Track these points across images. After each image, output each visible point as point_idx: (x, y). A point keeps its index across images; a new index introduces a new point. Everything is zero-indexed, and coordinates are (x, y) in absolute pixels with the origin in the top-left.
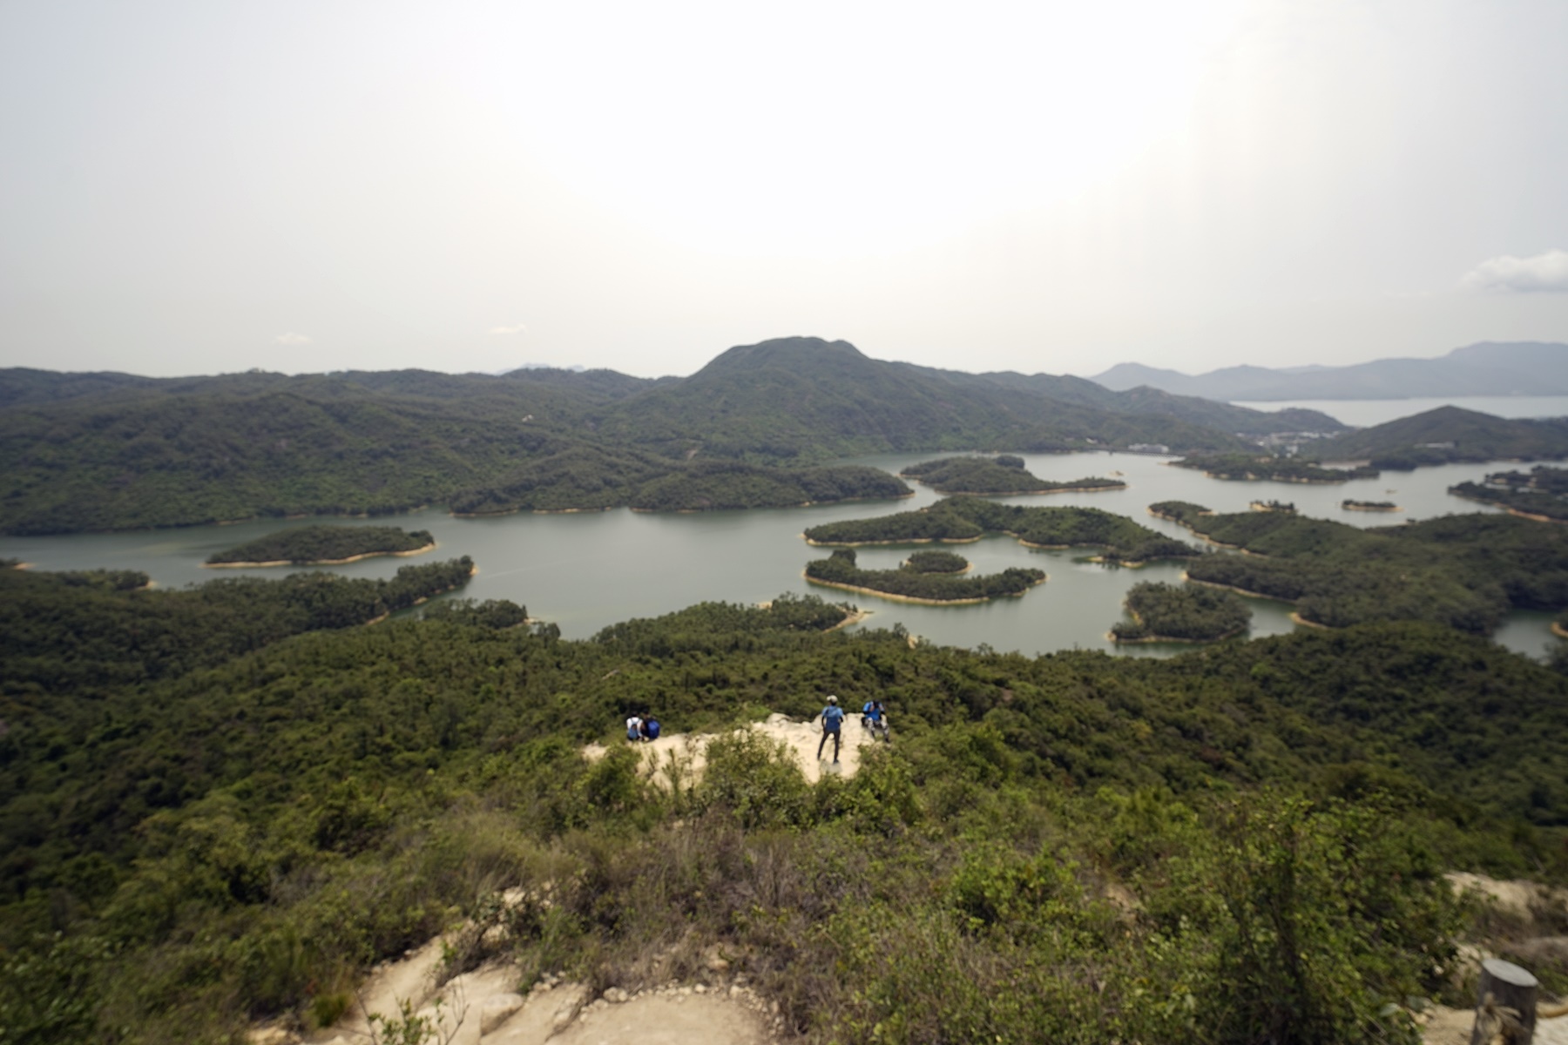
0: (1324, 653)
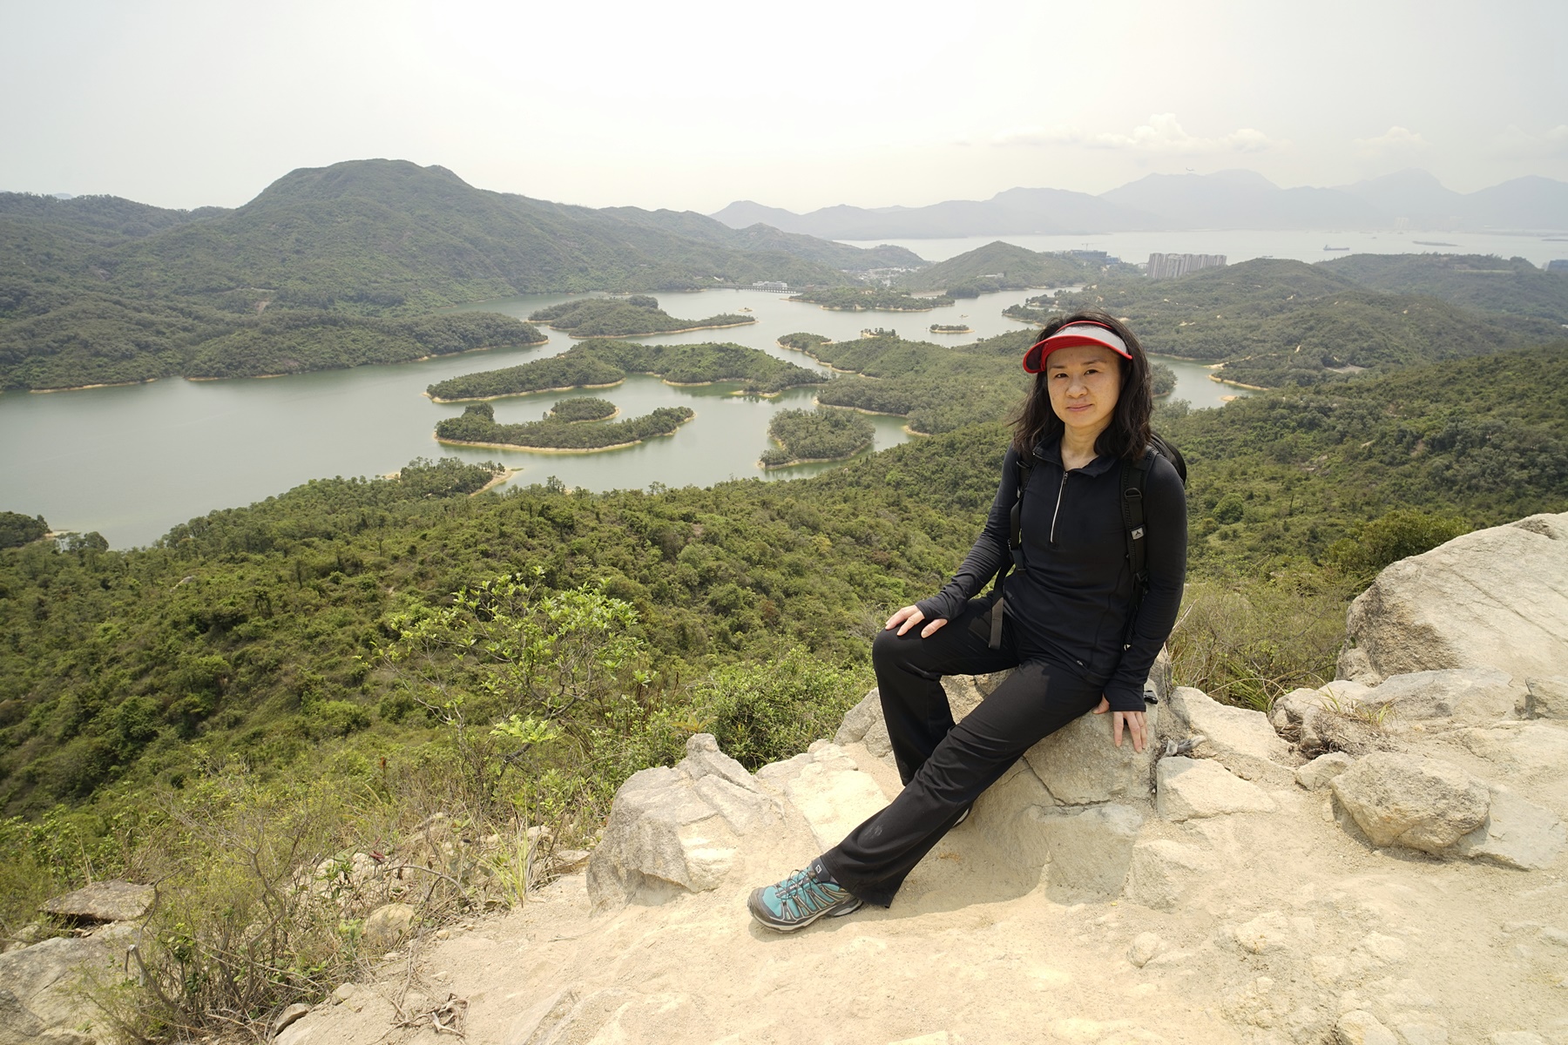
0: (940, 455)
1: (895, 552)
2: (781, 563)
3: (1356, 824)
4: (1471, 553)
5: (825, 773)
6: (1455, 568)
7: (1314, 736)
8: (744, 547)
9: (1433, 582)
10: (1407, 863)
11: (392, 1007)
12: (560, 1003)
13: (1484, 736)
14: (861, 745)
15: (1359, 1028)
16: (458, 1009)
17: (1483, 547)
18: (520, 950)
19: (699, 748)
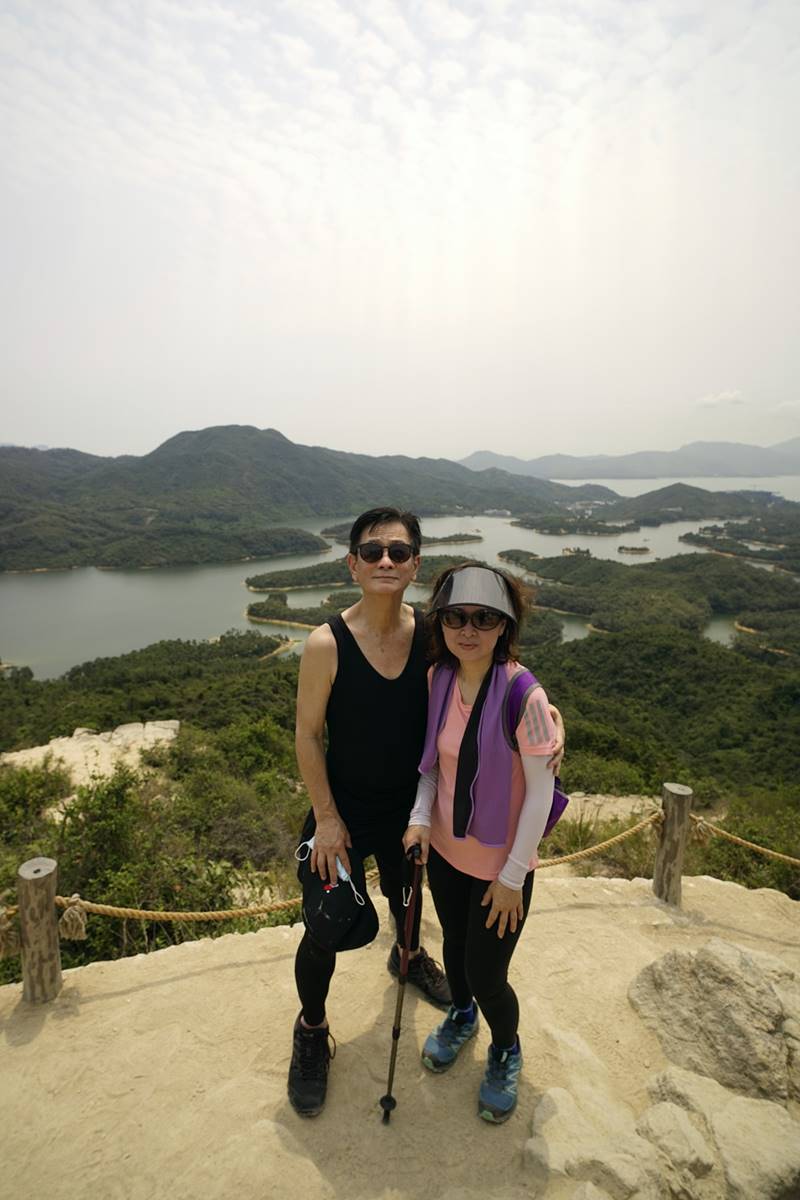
0: (606, 650)
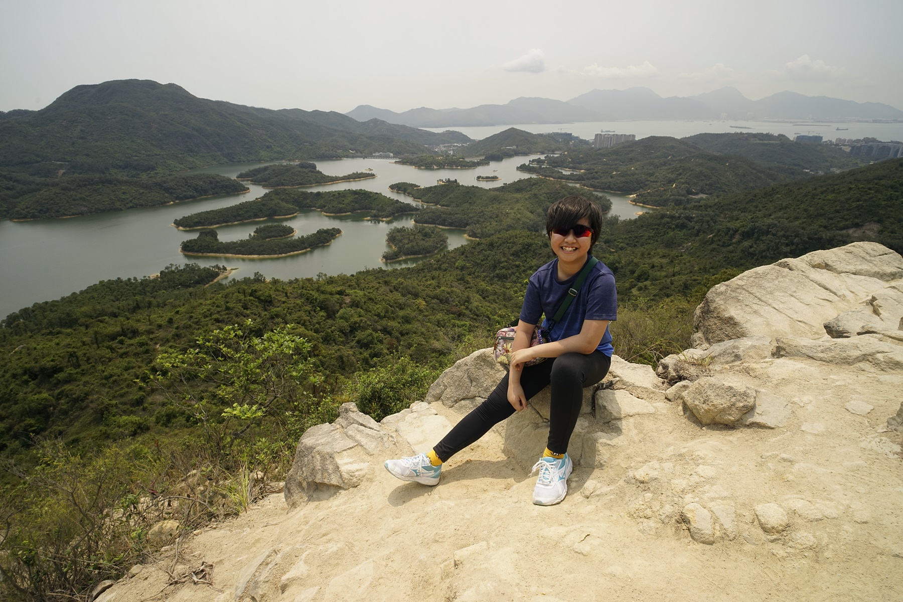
0: (485, 250)
1: (463, 307)
2: (397, 316)
3: (694, 416)
4: (752, 279)
5: (419, 418)
6: (744, 287)
7: (674, 374)
8: (375, 309)
9: (734, 294)
10: (718, 432)
11: (167, 574)
12: (269, 556)
13: (755, 367)
14: (440, 402)
15: (693, 511)
16: (208, 569)
17: (758, 276)
18: (245, 533)
19: (347, 411)
